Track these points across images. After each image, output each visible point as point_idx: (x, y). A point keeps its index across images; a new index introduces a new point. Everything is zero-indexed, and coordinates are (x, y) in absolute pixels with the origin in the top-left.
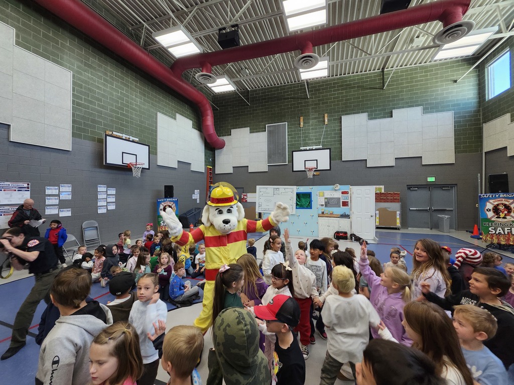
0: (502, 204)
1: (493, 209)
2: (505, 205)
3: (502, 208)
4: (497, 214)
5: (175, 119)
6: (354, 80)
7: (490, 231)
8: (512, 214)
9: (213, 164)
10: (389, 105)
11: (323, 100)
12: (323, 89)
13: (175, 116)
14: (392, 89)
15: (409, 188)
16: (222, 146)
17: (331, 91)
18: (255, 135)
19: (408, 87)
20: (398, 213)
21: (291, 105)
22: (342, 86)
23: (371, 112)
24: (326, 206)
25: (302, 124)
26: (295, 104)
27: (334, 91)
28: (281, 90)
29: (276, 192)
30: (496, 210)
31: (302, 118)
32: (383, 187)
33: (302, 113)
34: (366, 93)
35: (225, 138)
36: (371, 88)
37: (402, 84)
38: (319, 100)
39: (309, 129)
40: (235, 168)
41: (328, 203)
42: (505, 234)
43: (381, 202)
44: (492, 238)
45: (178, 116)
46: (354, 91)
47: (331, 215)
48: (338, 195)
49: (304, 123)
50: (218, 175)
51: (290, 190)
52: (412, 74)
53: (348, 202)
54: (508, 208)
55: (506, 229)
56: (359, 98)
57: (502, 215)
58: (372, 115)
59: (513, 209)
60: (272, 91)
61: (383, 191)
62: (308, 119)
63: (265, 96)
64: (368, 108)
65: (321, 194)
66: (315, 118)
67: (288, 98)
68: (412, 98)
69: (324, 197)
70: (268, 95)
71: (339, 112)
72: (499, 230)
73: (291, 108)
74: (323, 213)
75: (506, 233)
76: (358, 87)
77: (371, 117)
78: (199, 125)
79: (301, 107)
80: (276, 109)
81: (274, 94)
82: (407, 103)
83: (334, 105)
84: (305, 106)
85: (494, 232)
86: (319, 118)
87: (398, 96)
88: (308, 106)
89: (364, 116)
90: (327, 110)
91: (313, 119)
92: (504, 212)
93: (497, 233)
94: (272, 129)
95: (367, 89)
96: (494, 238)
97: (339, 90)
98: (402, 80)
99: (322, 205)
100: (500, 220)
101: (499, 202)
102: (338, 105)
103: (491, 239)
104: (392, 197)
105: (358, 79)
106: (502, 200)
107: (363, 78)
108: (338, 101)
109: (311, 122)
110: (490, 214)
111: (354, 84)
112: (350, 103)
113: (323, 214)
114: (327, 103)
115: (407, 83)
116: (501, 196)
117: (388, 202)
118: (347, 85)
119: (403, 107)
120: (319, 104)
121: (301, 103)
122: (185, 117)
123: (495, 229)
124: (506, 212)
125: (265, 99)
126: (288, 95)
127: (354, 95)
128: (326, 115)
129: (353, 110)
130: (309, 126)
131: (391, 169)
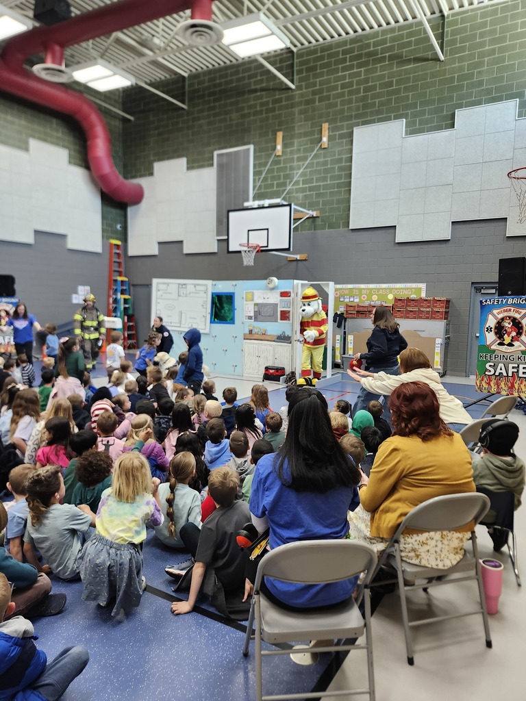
0: (510, 317)
1: (496, 328)
2: (514, 320)
3: (507, 325)
4: (499, 338)
5: (27, 149)
6: (384, 41)
7: (486, 370)
8: (523, 338)
9: (124, 236)
10: (451, 98)
11: (321, 91)
12: (322, 66)
13: (27, 143)
14: (461, 59)
15: (478, 290)
16: (137, 197)
17: (337, 71)
18: (195, 173)
19: (493, 52)
20: (439, 341)
21: (262, 105)
22: (360, 56)
23: (414, 115)
24: (256, 319)
25: (279, 147)
26: (267, 103)
27: (344, 69)
28: (244, 71)
29: (182, 291)
30: (500, 330)
31: (280, 135)
32: (423, 286)
33: (280, 124)
34: (406, 71)
35: (144, 182)
36: (417, 60)
37: (482, 44)
38: (314, 93)
39: (292, 160)
40: (162, 246)
41: (261, 313)
42: (508, 376)
43: (408, 318)
44: (489, 384)
45: (34, 143)
46: (382, 68)
47: (263, 337)
48: (274, 298)
49: (285, 146)
50: (135, 260)
51: (203, 288)
52: (504, 19)
53: (289, 312)
54: (517, 324)
55: (511, 366)
56: (390, 84)
57: (507, 339)
58: (414, 123)
59: (525, 328)
60: (226, 75)
61: (423, 295)
62: (292, 137)
63: (215, 86)
64: (407, 107)
65: (249, 296)
66: (305, 134)
67: (255, 91)
68: (501, 79)
69: (253, 303)
70: (220, 84)
71: (350, 118)
72: (501, 368)
73: (261, 112)
74: (251, 332)
75: (510, 374)
76: (391, 58)
77: (412, 130)
78: (84, 158)
79: (281, 108)
80: (234, 115)
81: (231, 82)
82: (489, 92)
83: (343, 103)
84: (287, 107)
85: (492, 372)
86: (312, 133)
87: (471, 76)
88: (292, 106)
89: (400, 125)
90: (328, 115)
91: (300, 135)
92: (510, 333)
93: (497, 374)
94: (225, 160)
95: (409, 61)
96: (492, 384)
97: (352, 67)
98: (482, 35)
99: (250, 318)
100: (503, 348)
101: (506, 314)
102: (350, 101)
103: (487, 387)
104: (429, 307)
105: (393, 39)
106: (510, 310)
107: (401, 37)
108: (350, 93)
109: (296, 141)
110: (491, 337)
111: (384, 51)
112: (374, 97)
113: (250, 335)
114: (328, 98)
115: (493, 41)
116: (510, 301)
117: (421, 318)
118: (369, 54)
119: (479, 103)
120: (313, 101)
121: (280, 100)
122: (52, 143)
123: (495, 367)
124: (514, 334)
125: (214, 93)
126: (256, 83)
127: (382, 77)
128: (325, 126)
129: (378, 112)
130: (292, 152)
131: (443, 246)
